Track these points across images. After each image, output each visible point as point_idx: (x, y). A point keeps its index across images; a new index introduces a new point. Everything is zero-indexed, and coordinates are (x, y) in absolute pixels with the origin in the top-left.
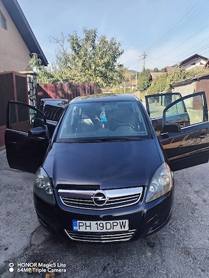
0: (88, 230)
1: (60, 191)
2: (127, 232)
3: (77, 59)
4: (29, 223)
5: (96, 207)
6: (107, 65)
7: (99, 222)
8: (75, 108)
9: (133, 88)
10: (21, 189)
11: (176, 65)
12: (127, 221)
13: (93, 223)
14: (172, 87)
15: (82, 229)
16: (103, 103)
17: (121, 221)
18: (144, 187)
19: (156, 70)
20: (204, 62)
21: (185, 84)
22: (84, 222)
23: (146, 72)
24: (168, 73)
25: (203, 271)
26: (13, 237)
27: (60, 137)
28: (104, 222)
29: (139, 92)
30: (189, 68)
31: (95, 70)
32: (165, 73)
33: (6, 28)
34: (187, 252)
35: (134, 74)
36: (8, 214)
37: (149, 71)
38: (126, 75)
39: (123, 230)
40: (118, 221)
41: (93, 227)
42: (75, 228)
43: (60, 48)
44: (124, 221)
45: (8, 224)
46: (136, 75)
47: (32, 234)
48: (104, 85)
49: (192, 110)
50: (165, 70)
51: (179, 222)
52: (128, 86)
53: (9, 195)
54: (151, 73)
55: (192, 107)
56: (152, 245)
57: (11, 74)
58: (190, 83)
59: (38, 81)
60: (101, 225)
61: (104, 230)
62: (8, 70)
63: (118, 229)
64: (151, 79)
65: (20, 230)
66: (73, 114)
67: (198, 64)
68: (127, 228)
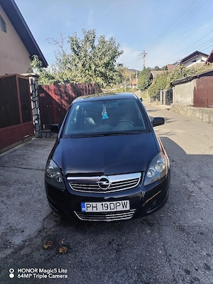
0: (95, 210)
1: (69, 178)
2: (128, 211)
3: (77, 60)
4: (40, 212)
5: (101, 190)
6: (107, 65)
7: (104, 203)
8: (78, 107)
9: (134, 87)
10: (30, 183)
11: (177, 63)
12: (128, 201)
13: (99, 204)
14: (172, 85)
15: (90, 210)
16: (104, 101)
17: (123, 202)
18: (142, 172)
19: (157, 69)
20: (205, 59)
21: (186, 82)
22: (91, 203)
23: (146, 71)
24: (169, 71)
25: (195, 242)
26: (27, 223)
27: (66, 133)
28: (108, 203)
29: (139, 91)
30: (190, 66)
31: (95, 71)
32: (165, 71)
33: (5, 31)
34: (182, 229)
35: (134, 73)
36: (21, 204)
37: (149, 70)
38: (126, 74)
39: (125, 209)
40: (120, 202)
41: (99, 207)
42: (83, 209)
43: (60, 49)
44: (126, 201)
45: (22, 212)
46: (136, 74)
47: (44, 219)
48: (105, 85)
49: (192, 107)
50: (166, 68)
51: (176, 207)
52: (129, 85)
53: (19, 189)
54: (152, 72)
55: (192, 104)
56: (151, 225)
57: (15, 76)
58: (190, 81)
59: (40, 82)
60: (106, 206)
61: (109, 210)
62: (11, 73)
63: (120, 208)
64: (151, 78)
65: (33, 216)
66: (76, 113)
67: (199, 61)
68: (128, 208)
